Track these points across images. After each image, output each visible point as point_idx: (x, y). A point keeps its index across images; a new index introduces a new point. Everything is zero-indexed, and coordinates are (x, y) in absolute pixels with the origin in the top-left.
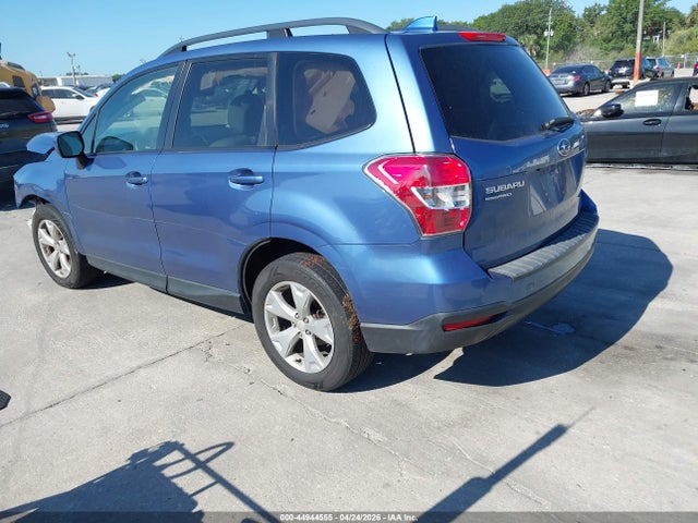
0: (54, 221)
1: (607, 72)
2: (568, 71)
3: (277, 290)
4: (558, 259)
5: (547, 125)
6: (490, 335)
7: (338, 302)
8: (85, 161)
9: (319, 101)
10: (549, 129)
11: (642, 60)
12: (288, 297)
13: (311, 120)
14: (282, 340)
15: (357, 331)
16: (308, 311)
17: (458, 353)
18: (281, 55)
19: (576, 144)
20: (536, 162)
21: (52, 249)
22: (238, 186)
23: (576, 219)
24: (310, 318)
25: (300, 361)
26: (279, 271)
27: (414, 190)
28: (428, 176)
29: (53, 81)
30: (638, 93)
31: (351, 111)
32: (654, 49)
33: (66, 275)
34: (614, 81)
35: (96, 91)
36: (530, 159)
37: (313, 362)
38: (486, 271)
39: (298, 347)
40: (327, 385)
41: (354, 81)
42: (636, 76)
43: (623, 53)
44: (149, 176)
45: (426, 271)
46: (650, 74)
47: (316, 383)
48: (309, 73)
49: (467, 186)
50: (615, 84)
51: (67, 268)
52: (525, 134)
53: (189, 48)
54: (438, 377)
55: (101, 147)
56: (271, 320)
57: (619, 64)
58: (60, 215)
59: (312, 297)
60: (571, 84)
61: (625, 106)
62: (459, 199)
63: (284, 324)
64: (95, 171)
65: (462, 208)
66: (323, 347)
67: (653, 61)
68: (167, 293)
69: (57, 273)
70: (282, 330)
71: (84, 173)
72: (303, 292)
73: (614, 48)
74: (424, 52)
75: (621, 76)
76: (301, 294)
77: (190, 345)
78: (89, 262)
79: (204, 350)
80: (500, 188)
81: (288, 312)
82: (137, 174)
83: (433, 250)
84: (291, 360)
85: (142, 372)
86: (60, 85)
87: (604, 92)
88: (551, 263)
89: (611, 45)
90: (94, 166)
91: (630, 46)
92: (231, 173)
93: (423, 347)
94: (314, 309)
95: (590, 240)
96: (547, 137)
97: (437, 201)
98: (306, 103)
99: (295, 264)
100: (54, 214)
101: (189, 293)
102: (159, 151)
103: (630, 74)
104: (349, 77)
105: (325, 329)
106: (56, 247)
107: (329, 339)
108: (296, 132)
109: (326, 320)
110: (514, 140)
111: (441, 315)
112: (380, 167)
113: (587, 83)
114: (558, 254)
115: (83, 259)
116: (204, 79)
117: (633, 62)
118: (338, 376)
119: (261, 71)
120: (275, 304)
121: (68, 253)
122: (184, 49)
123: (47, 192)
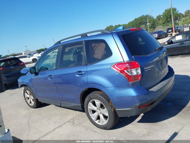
0: (29, 91)
1: (166, 32)
2: (155, 33)
3: (91, 102)
4: (166, 85)
5: (157, 49)
6: (152, 108)
7: (108, 104)
8: (36, 74)
9: (96, 51)
10: (157, 50)
11: (175, 27)
12: (94, 104)
13: (95, 56)
14: (94, 116)
15: (115, 111)
16: (100, 107)
17: (142, 115)
18: (86, 41)
19: (165, 53)
20: (155, 60)
21: (29, 98)
22: (78, 76)
23: (168, 73)
24: (101, 109)
25: (99, 122)
26: (91, 97)
27: (125, 71)
28: (129, 67)
29: (21, 54)
30: (176, 37)
31: (105, 53)
32: (177, 24)
33: (33, 105)
34: (168, 34)
35: (33, 55)
36: (154, 59)
37: (104, 122)
38: (148, 90)
39: (98, 118)
40: (108, 128)
41: (105, 45)
42: (174, 32)
43: (169, 26)
44: (54, 76)
45: (132, 92)
46: (177, 31)
47: (104, 128)
48: (93, 45)
49: (139, 68)
50: (168, 35)
51: (33, 103)
52: (151, 53)
53: (61, 42)
54: (138, 122)
55: (40, 70)
56: (90, 111)
57: (169, 29)
58: (31, 89)
59: (101, 103)
60: (157, 36)
61: (173, 40)
62: (138, 72)
63: (94, 112)
64: (39, 76)
65: (139, 74)
66: (105, 117)
67: (178, 27)
68: (61, 107)
69: (30, 104)
70: (93, 113)
71: (36, 77)
72: (98, 102)
73: (166, 25)
74: (122, 36)
75: (170, 32)
76: (98, 103)
77: (68, 120)
78: (39, 100)
79: (72, 122)
80: (148, 68)
81: (95, 108)
82: (51, 76)
83: (133, 86)
84: (97, 122)
85: (57, 130)
86: (23, 55)
87: (166, 37)
88: (164, 86)
89: (165, 24)
90: (39, 75)
91: (171, 24)
92: (76, 72)
93: (134, 114)
94: (102, 106)
95: (173, 78)
96: (157, 52)
97: (132, 73)
98: (93, 52)
99: (95, 94)
100: (29, 89)
101: (67, 106)
102: (56, 69)
103: (172, 31)
104: (104, 44)
105: (105, 112)
106: (30, 98)
107: (107, 114)
108: (92, 60)
109: (106, 109)
110: (149, 55)
111: (138, 104)
112: (115, 66)
113: (161, 35)
114: (166, 83)
115: (37, 100)
116: (66, 49)
117: (172, 28)
118: (111, 125)
119: (81, 45)
120: (91, 106)
121: (33, 99)
122: (60, 42)
123: (27, 83)
